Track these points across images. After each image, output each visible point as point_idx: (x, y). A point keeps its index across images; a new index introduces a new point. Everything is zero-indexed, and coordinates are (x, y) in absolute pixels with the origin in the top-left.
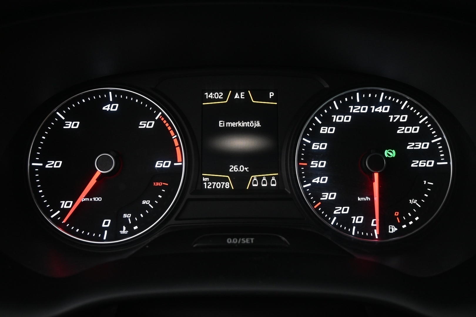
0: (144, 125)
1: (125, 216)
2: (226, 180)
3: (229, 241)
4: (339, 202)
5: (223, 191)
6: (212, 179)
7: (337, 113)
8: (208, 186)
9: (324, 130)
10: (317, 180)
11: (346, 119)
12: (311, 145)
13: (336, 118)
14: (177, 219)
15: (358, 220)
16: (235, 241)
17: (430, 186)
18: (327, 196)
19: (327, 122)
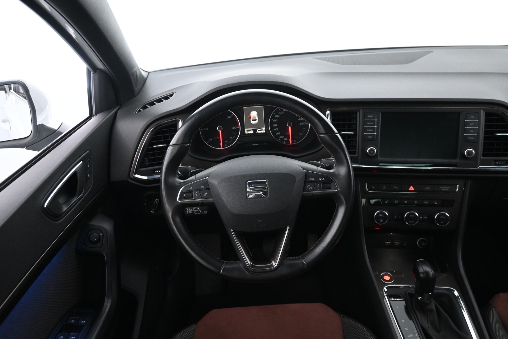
0: (229, 117)
1: (226, 142)
2: (251, 131)
3: (253, 145)
4: (281, 135)
5: (251, 134)
6: (248, 131)
7: (280, 111)
8: (247, 133)
9: (277, 116)
10: (275, 130)
11: (282, 113)
12: (273, 120)
13: (279, 113)
14: (239, 142)
15: (286, 139)
16: (254, 145)
17: (304, 129)
18: (278, 134)
19: (277, 114)
